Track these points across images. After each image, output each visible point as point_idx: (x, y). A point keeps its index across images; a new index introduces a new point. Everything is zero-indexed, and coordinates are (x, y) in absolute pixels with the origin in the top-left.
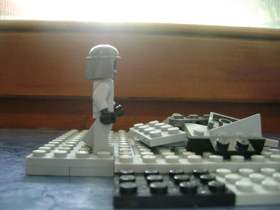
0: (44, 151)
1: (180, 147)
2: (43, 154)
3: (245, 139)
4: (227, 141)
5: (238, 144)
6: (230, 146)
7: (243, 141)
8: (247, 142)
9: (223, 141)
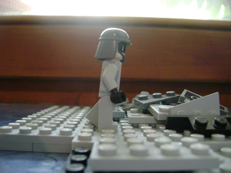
0: (11, 128)
3: (223, 118)
4: (205, 120)
5: (216, 122)
6: (208, 124)
7: (221, 119)
8: (226, 121)
9: (201, 120)
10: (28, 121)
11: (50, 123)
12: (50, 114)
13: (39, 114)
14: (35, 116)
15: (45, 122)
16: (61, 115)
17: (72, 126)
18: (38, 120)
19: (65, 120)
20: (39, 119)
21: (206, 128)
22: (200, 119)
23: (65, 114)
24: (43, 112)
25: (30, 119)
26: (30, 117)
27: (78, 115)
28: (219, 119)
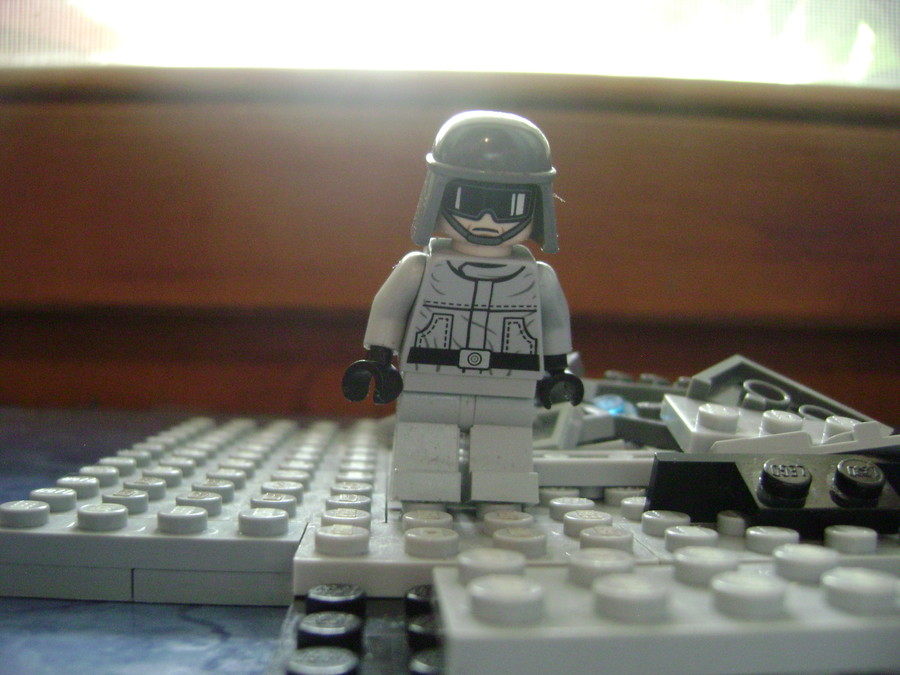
0: (44, 507)
1: (559, 487)
2: (36, 518)
3: (868, 466)
4: (802, 472)
5: (841, 479)
7: (861, 470)
8: (878, 476)
9: (786, 473)
10: (106, 481)
11: (195, 489)
12: (186, 452)
13: (142, 450)
14: (131, 461)
15: (172, 482)
16: (231, 457)
17: (284, 499)
18: (145, 475)
19: (249, 473)
20: (147, 471)
21: (803, 503)
22: (783, 471)
23: (246, 450)
24: (156, 443)
25: (114, 471)
26: (109, 466)
27: (299, 456)
28: (851, 468)
